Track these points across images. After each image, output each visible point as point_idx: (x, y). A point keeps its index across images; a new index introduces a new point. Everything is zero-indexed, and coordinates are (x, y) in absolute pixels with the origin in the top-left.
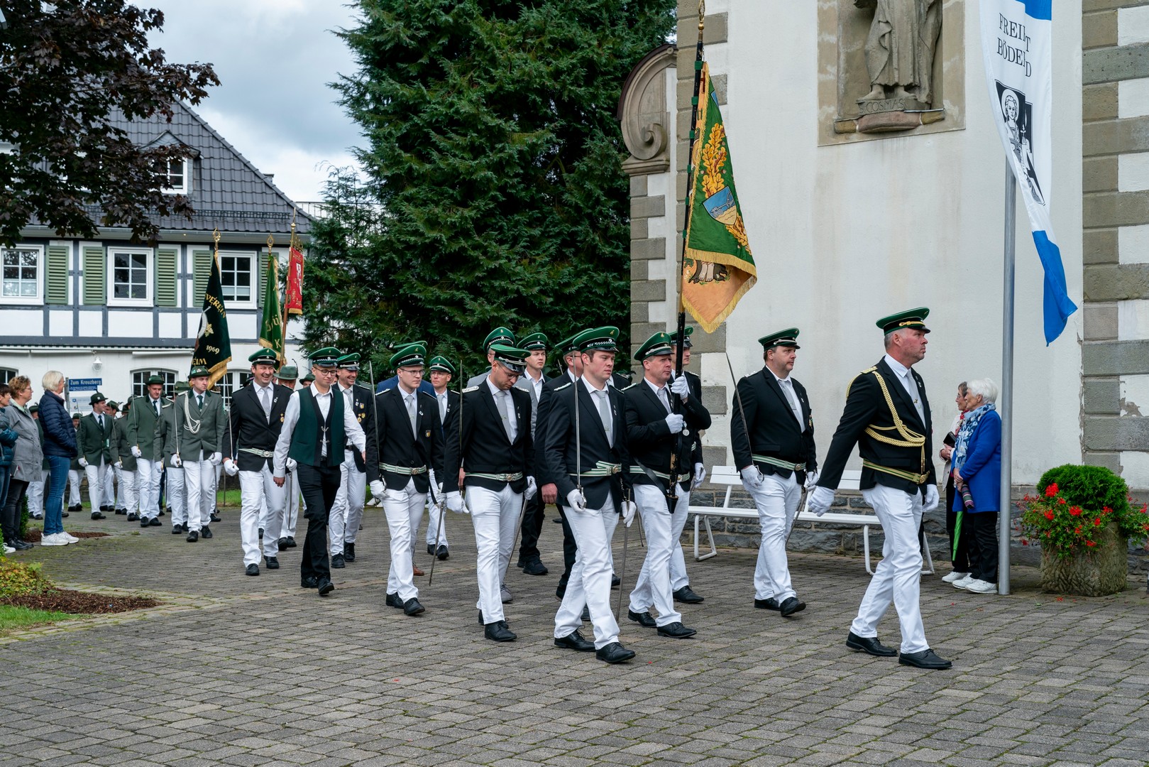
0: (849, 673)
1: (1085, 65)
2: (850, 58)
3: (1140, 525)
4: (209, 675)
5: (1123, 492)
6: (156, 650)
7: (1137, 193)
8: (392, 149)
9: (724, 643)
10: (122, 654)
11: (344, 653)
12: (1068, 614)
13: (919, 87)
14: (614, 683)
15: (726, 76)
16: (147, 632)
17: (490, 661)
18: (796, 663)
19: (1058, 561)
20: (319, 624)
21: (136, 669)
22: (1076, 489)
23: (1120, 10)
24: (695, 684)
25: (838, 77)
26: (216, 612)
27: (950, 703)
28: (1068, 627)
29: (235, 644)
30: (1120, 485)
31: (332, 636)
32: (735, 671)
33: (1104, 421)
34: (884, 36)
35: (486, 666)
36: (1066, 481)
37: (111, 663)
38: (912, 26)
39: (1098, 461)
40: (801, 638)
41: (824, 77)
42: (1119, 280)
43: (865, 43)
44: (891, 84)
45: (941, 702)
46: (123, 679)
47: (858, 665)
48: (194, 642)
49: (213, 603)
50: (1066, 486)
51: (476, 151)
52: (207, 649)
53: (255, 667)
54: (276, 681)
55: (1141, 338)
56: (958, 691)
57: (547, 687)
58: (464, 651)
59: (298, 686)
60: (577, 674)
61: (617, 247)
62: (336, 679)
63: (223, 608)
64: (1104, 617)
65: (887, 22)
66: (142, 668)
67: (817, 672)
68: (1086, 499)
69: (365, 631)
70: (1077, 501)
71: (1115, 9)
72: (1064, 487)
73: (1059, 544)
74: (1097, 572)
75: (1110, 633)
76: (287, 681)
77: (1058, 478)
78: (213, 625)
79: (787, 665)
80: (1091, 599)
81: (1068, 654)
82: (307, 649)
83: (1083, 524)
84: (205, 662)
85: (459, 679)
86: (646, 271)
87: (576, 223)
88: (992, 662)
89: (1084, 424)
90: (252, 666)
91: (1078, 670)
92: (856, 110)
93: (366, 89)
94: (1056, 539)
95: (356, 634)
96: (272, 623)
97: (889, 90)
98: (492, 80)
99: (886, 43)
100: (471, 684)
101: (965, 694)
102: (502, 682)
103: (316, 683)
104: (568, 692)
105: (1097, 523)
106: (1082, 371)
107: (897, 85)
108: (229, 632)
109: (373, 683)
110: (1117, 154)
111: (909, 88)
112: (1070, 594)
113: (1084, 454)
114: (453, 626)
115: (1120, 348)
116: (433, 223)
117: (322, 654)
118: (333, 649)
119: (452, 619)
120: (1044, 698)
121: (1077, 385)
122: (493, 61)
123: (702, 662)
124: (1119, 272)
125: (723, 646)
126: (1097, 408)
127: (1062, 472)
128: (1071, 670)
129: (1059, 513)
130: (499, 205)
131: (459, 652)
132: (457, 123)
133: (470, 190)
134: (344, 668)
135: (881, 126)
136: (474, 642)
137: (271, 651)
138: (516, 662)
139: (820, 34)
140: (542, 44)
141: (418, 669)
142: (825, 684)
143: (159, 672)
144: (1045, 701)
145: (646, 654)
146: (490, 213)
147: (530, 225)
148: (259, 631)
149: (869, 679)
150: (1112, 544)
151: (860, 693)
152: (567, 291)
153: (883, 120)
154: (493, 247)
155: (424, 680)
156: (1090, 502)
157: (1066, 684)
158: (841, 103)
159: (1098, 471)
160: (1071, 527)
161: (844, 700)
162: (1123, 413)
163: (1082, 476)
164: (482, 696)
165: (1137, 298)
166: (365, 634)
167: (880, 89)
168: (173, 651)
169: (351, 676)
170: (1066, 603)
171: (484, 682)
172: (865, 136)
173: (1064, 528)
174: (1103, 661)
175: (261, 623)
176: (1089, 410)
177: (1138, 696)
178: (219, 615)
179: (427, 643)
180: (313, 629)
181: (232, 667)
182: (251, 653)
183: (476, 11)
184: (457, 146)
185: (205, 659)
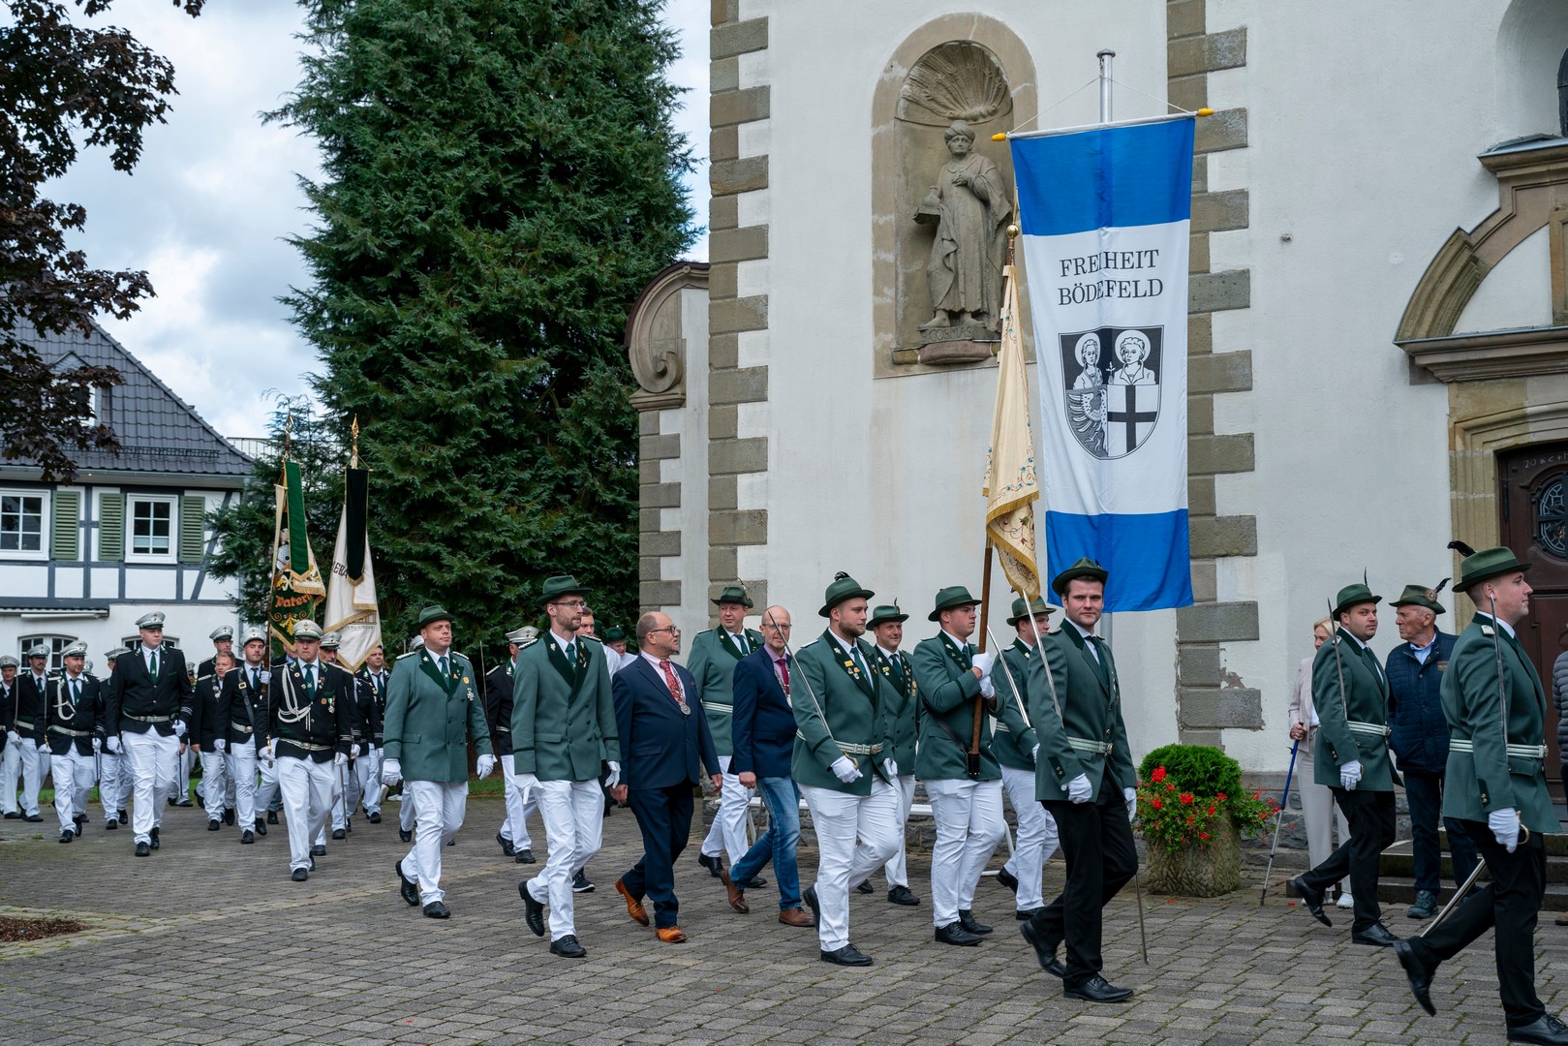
0: (960, 999)
2: (909, 279)
3: (1255, 813)
4: (166, 1020)
5: (1237, 776)
6: (91, 988)
7: (1234, 436)
8: (355, 376)
9: (801, 964)
10: (45, 995)
11: (334, 987)
12: (1186, 918)
13: (988, 314)
14: (681, 1018)
15: (766, 297)
16: (74, 965)
17: (522, 993)
18: (894, 987)
19: (1165, 856)
20: (294, 950)
21: (68, 1014)
22: (1186, 773)
23: (1212, 234)
24: (780, 1017)
25: (897, 301)
26: (160, 938)
27: (1091, 1033)
28: (1192, 935)
29: (192, 978)
30: (1233, 767)
31: (314, 966)
32: (824, 999)
33: (1203, 694)
34: (948, 255)
35: (516, 1000)
36: (1174, 761)
37: (34, 1007)
38: (980, 244)
39: (1200, 740)
40: (892, 955)
41: (879, 300)
42: (1217, 534)
43: (927, 262)
44: (957, 310)
45: (1080, 1033)
46: (53, 1028)
47: (968, 989)
48: (139, 977)
49: (155, 925)
50: (1173, 770)
51: (455, 380)
52: (157, 986)
53: (224, 1008)
54: (253, 1027)
55: (1242, 599)
56: (1095, 1018)
57: (600, 1026)
58: (485, 982)
59: (283, 1032)
60: (633, 1007)
61: (622, 494)
62: (332, 1022)
63: (168, 932)
64: (1228, 921)
65: (952, 240)
66: (76, 1013)
67: (922, 997)
68: (1197, 785)
69: (355, 958)
70: (1186, 786)
71: (1207, 232)
72: (1171, 770)
73: (1167, 837)
74: (1211, 869)
75: (1241, 941)
76: (268, 1026)
77: (1164, 761)
78: (159, 954)
79: (883, 990)
80: (1205, 900)
81: (1204, 968)
82: (285, 984)
83: (1194, 813)
84: (158, 1003)
85: (489, 1018)
86: (657, 521)
87: (572, 465)
88: (1121, 980)
89: (1180, 698)
90: (219, 1007)
91: (1223, 988)
92: (917, 338)
93: (325, 306)
94: (1164, 831)
95: (344, 963)
96: (234, 950)
97: (954, 316)
98: (475, 298)
99: (951, 263)
100: (505, 1024)
101: (1105, 1021)
102: (543, 1021)
103: (307, 1027)
104: (627, 1031)
105: (1211, 812)
106: (1177, 637)
107: (963, 311)
108: (182, 963)
109: (380, 1026)
110: (1212, 392)
111: (977, 315)
112: (1180, 894)
113: (1181, 731)
114: (465, 950)
115: (1219, 610)
116: (403, 463)
117: (306, 989)
118: (319, 982)
119: (461, 940)
120: (1197, 1024)
121: (1172, 652)
122: (477, 277)
123: (782, 988)
124: (1216, 524)
125: (801, 968)
126: (1195, 679)
127: (1168, 753)
128: (1216, 988)
129: (1168, 801)
130: (483, 443)
131: (480, 983)
132: (434, 347)
133: (447, 425)
134: (339, 1007)
135: (947, 356)
136: (495, 969)
137: (241, 986)
138: (553, 993)
139: (874, 252)
140: (534, 259)
141: (433, 1006)
142: (936, 1013)
143: (100, 1018)
144: (1200, 1027)
145: (711, 980)
146: (471, 453)
147: (517, 467)
148: (220, 961)
149: (986, 1005)
150: (1224, 835)
151: (981, 1024)
152: (562, 544)
153: (949, 350)
154: (476, 492)
155: (444, 1021)
156: (1201, 788)
157: (1215, 1006)
158: (900, 331)
159: (1208, 752)
160: (1182, 817)
161: (965, 1033)
162: (1224, 684)
163: (1191, 758)
164: (521, 1039)
165: (1238, 555)
166: (355, 962)
167: (944, 315)
168: (113, 990)
169: (351, 1018)
170: (1179, 905)
171: (520, 1022)
172: (928, 367)
173: (1173, 818)
174: (1247, 975)
175: (220, 950)
176: (1186, 682)
177: (1302, 1018)
178: (164, 940)
179: (438, 972)
180: (289, 957)
181: (194, 1008)
182: (215, 989)
183: (458, 219)
184: (433, 374)
185: (157, 999)
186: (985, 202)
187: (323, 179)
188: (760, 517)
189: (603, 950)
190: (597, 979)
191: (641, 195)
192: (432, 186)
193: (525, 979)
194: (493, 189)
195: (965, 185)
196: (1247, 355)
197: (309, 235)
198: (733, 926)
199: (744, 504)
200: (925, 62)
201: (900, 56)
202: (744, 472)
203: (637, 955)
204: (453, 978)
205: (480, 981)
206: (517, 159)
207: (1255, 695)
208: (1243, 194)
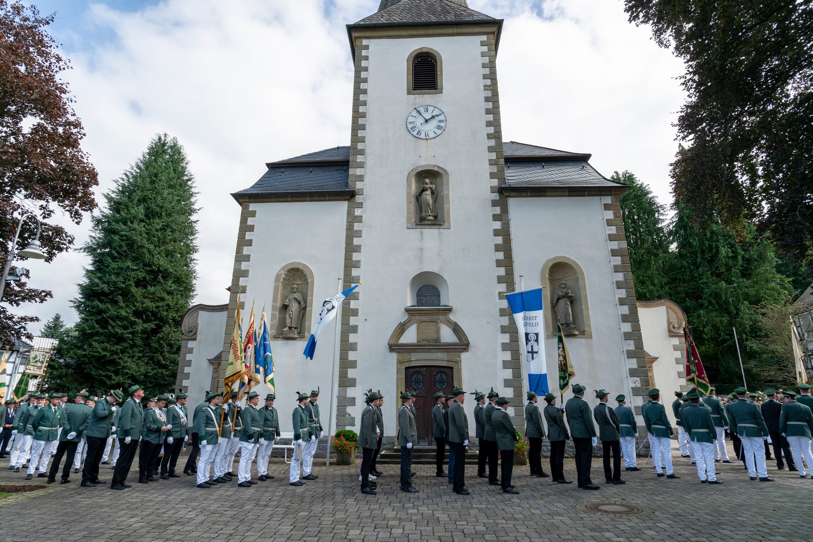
1: (342, 328)
2: (280, 318)
7: (353, 360)
8: (93, 324)
13: (298, 328)
15: (243, 318)
22: (347, 436)
25: (276, 323)
30: (352, 433)
33: (343, 418)
34: (290, 314)
38: (298, 313)
41: (272, 323)
42: (348, 382)
43: (284, 315)
50: (344, 436)
51: (125, 328)
55: (352, 397)
65: (291, 311)
70: (347, 439)
71: (349, 316)
72: (341, 436)
83: (348, 445)
86: (184, 370)
89: (337, 419)
93: (83, 303)
94: (341, 450)
97: (290, 328)
98: (135, 306)
99: (290, 316)
105: (351, 445)
106: (337, 405)
107: (292, 327)
110: (348, 351)
111: (295, 328)
113: (338, 429)
115: (347, 399)
116: (105, 349)
122: (136, 300)
124: (348, 380)
126: (341, 415)
129: (343, 443)
130: (130, 345)
132: (120, 318)
133: (120, 339)
135: (287, 337)
139: (272, 311)
140: (154, 298)
146: (126, 348)
147: (139, 352)
152: (149, 374)
154: (126, 359)
158: (277, 330)
162: (347, 416)
165: (352, 386)
167: (288, 328)
172: (283, 339)
176: (339, 415)
183: (133, 285)
184: (118, 325)
186: (299, 303)
187: (91, 268)
191: (185, 285)
192: (127, 275)
194: (144, 278)
195: (296, 299)
196: (356, 343)
197: (81, 283)
200: (289, 271)
201: (283, 268)
206: (152, 272)
207: (354, 418)
208: (358, 309)
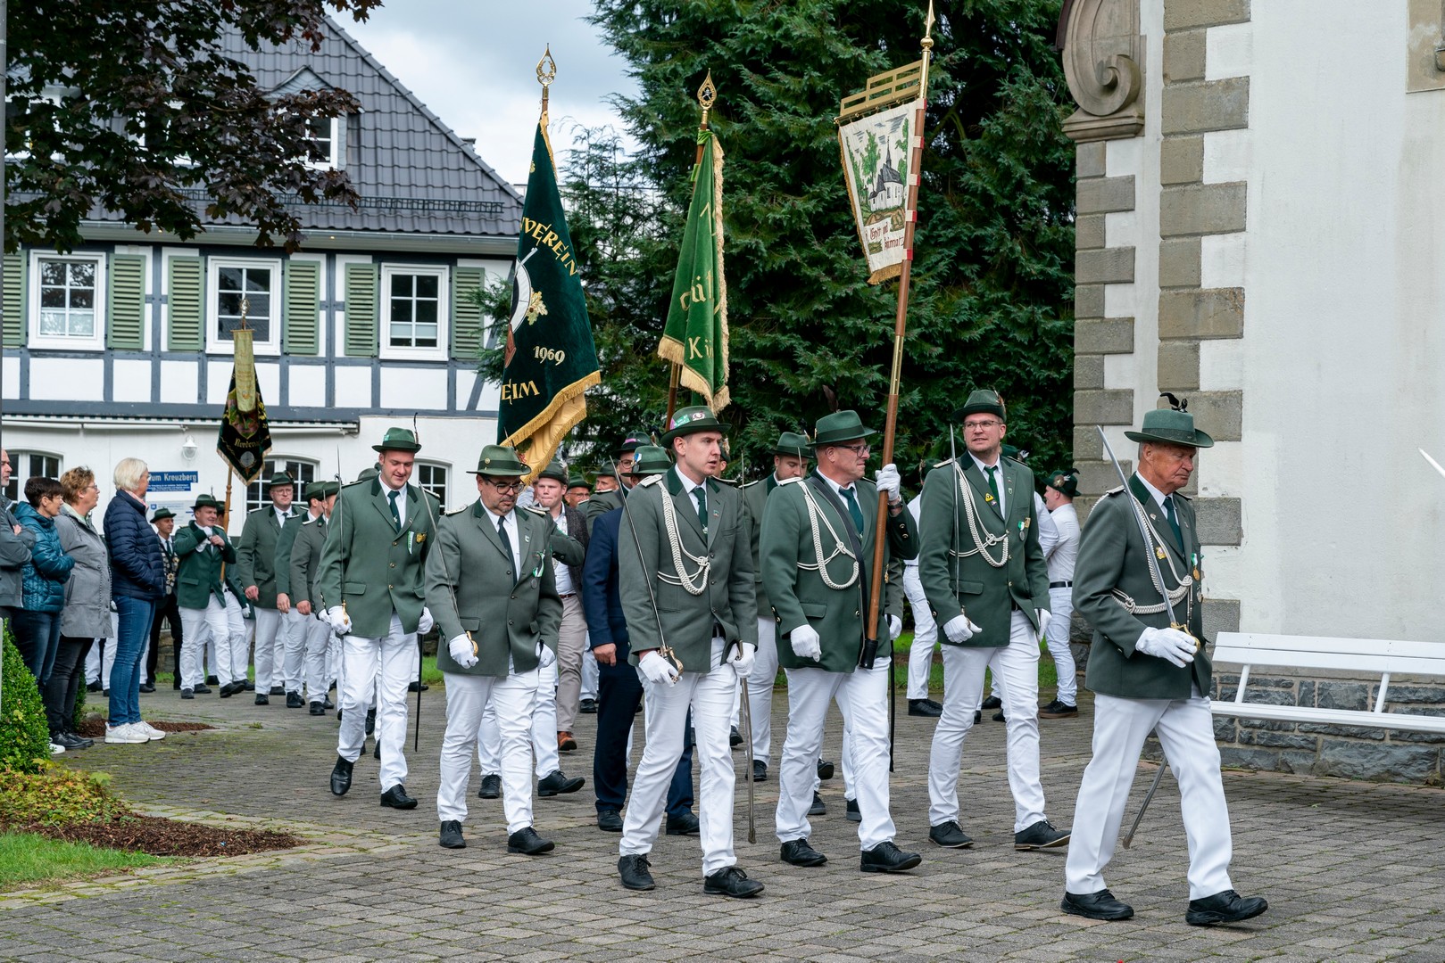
6: (300, 918)
8: (677, 97)
10: (243, 923)
11: (607, 931)
16: (283, 888)
17: (851, 951)
20: (562, 882)
21: (268, 949)
26: (394, 859)
29: (427, 912)
31: (585, 904)
37: (229, 939)
40: (1377, 927)
48: (361, 908)
49: (388, 843)
51: (817, 101)
52: (382, 920)
53: (462, 951)
58: (805, 935)
61: (1051, 263)
63: (404, 853)
66: (278, 948)
78: (389, 880)
82: (545, 924)
84: (380, 941)
86: (1101, 303)
87: (983, 222)
90: (457, 950)
96: (485, 879)
108: (416, 893)
114: (786, 892)
117: (571, 932)
118: (588, 925)
125: (1243, 937)
131: (798, 936)
132: (787, 54)
136: (821, 918)
137: (487, 925)
138: (893, 954)
143: (307, 956)
145: (1113, 947)
148: (466, 892)
152: (966, 336)
154: (844, 262)
168: (327, 922)
175: (467, 878)
178: (398, 863)
180: (553, 891)
181: (425, 950)
182: (454, 927)
185: (379, 935)
188: (1234, 298)
189: (971, 901)
190: (956, 938)
193: (859, 934)
198: (1159, 877)
199: (1212, 279)
202: (1211, 233)
203: (1017, 909)
204: (764, 927)
205: (799, 933)
